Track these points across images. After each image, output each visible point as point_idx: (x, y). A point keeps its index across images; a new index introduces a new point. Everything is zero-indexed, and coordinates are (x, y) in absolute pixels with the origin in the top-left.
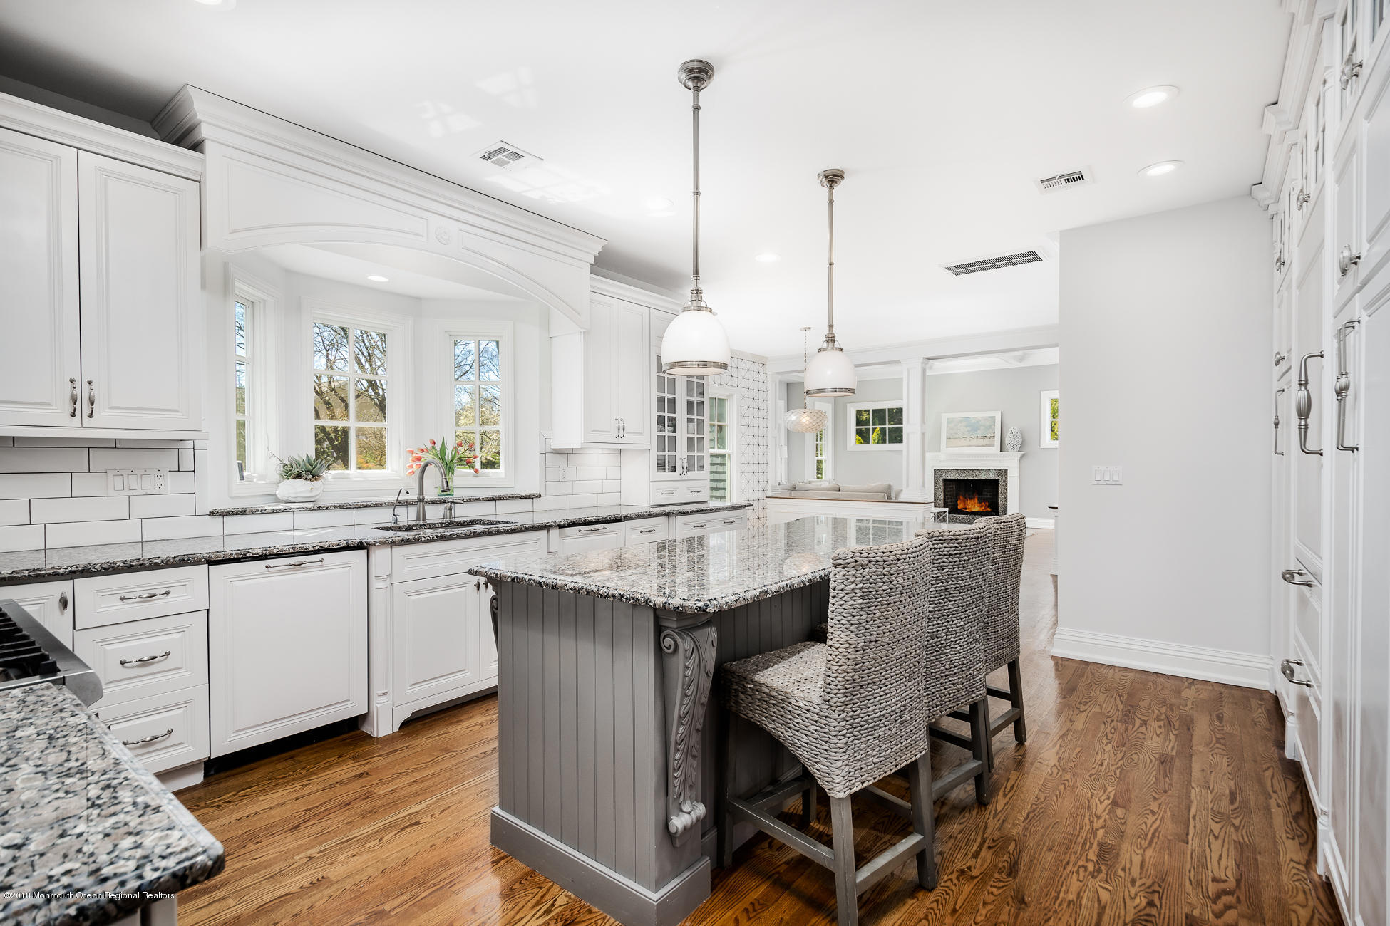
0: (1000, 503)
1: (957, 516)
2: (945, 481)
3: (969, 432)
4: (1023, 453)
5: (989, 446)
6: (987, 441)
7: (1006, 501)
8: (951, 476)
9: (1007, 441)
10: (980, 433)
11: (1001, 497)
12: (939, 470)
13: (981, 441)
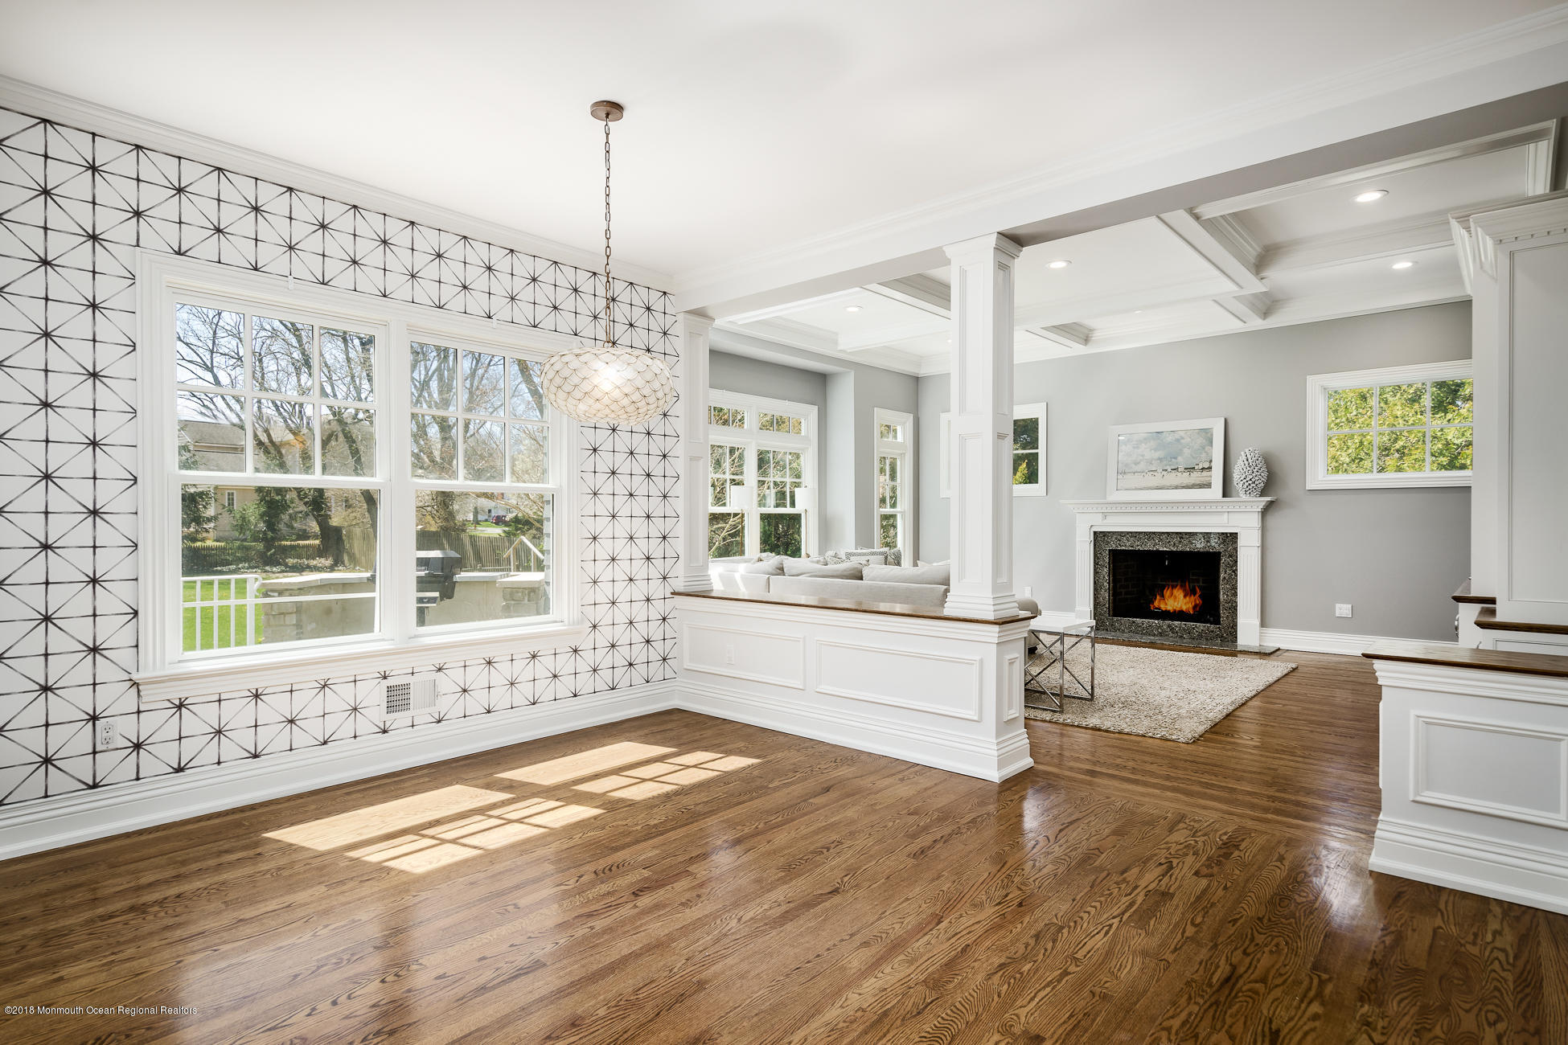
0: (1222, 597)
1: (1138, 620)
2: (1114, 554)
3: (1160, 459)
4: (1269, 499)
5: (1201, 486)
6: (1196, 477)
7: (1235, 594)
8: (1127, 545)
9: (1237, 475)
10: (1182, 462)
11: (1223, 587)
12: (1104, 534)
13: (1186, 479)
